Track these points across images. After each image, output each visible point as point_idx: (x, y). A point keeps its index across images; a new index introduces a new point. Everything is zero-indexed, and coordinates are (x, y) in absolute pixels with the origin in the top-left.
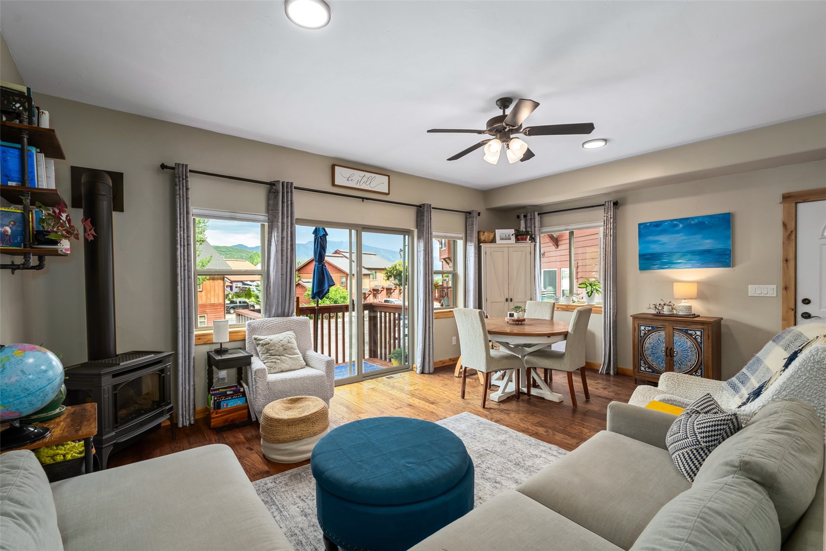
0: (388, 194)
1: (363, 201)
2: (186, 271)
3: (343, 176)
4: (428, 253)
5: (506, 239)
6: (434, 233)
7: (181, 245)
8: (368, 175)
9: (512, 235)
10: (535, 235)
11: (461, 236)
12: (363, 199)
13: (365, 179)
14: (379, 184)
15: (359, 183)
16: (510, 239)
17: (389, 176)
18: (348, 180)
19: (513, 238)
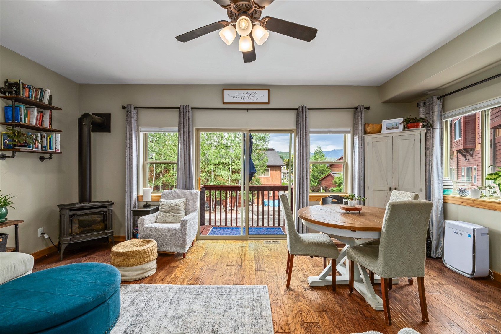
0: (268, 103)
1: (247, 111)
2: (130, 161)
3: (230, 96)
4: (303, 146)
5: (393, 128)
6: (311, 130)
7: (128, 147)
8: (250, 92)
9: (400, 124)
10: (433, 121)
11: (349, 130)
12: (247, 109)
13: (248, 95)
14: (261, 96)
15: (243, 99)
16: (397, 128)
17: (269, 90)
18: (234, 98)
19: (401, 127)
